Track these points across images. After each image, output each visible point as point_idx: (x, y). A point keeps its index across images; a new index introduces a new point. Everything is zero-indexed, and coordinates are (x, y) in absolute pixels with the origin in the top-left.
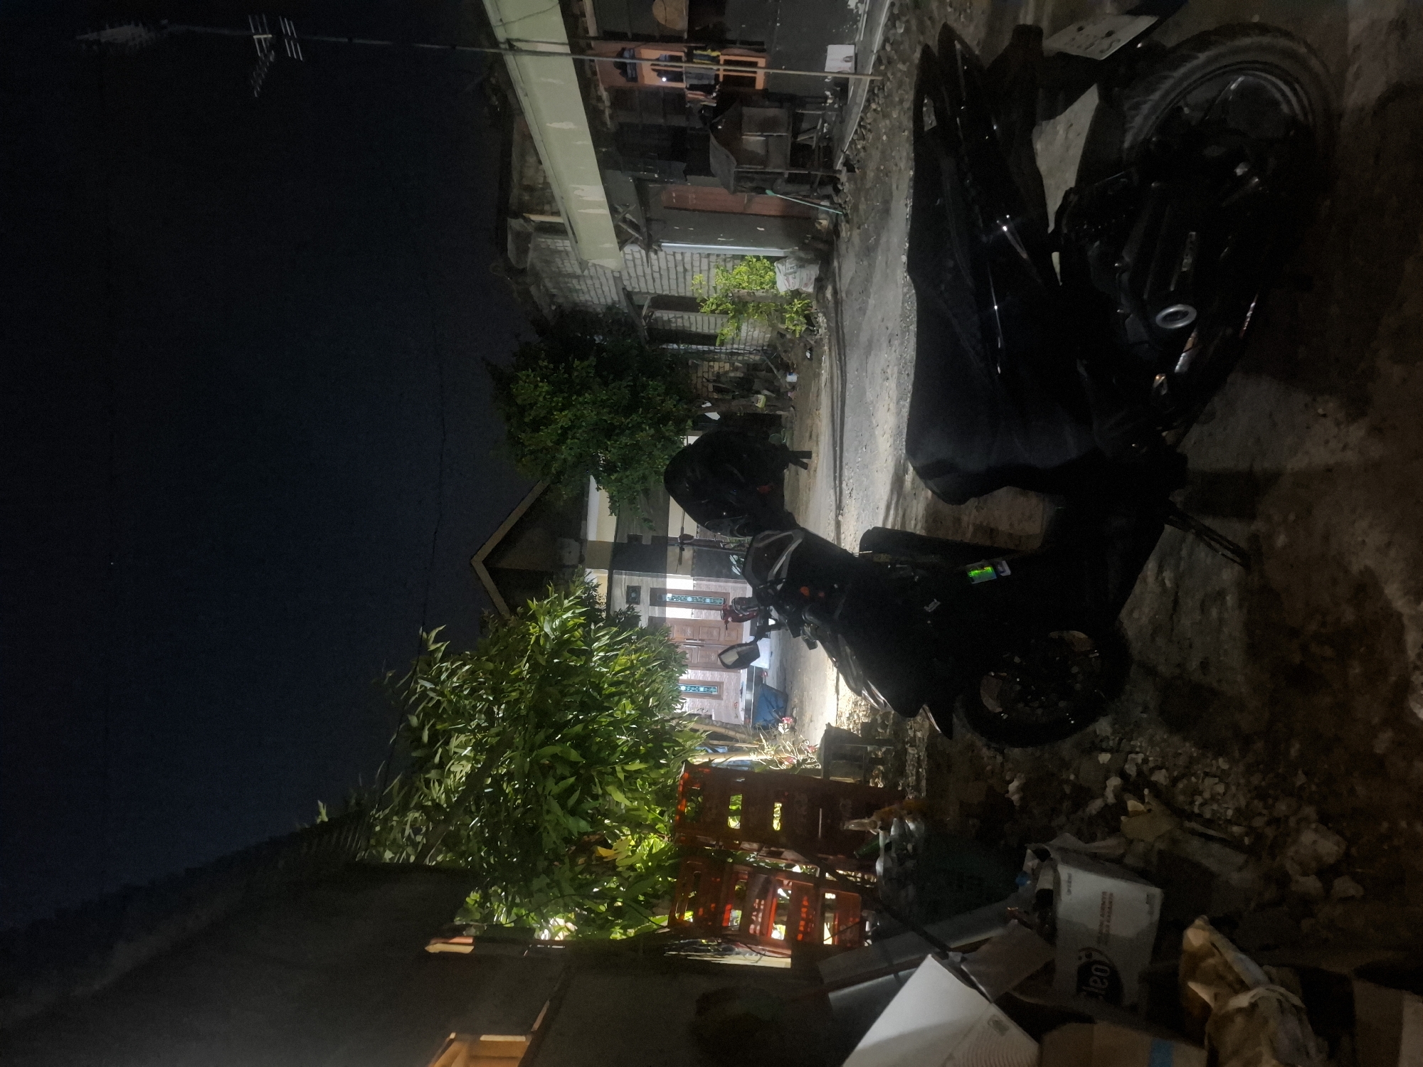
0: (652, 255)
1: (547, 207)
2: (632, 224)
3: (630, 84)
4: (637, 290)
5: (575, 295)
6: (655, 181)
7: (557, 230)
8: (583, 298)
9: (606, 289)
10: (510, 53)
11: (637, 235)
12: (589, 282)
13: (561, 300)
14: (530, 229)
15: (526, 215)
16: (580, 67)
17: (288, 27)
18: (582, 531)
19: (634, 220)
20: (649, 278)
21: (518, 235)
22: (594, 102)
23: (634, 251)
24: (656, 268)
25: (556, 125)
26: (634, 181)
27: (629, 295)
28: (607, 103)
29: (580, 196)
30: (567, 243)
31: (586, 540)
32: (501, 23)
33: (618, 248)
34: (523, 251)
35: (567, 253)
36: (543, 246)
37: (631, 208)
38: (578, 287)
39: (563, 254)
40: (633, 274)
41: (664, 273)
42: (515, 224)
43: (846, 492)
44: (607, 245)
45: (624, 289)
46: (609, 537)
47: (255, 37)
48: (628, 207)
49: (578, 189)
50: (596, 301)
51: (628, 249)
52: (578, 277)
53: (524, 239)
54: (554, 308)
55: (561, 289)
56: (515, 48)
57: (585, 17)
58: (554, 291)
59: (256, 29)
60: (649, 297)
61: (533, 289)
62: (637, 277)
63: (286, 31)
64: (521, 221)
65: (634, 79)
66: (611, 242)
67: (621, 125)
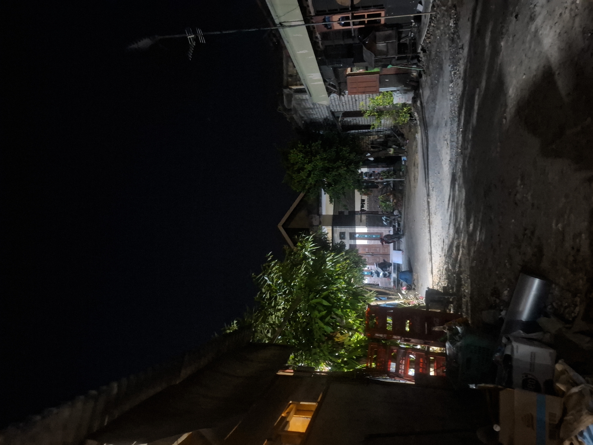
0: (342, 96)
1: (298, 82)
2: (332, 86)
3: (329, 30)
4: (336, 111)
5: (311, 116)
6: (341, 67)
7: (302, 91)
8: (315, 116)
9: (323, 112)
10: (281, 27)
11: (335, 90)
12: (316, 110)
13: (306, 118)
14: (292, 92)
15: (290, 87)
16: (308, 28)
17: (199, 31)
18: (320, 212)
19: (334, 84)
20: (341, 105)
21: (287, 95)
22: (314, 39)
23: (334, 96)
24: (344, 101)
25: (300, 52)
26: (333, 69)
27: (333, 113)
28: (320, 39)
29: (311, 78)
30: (307, 96)
31: (322, 215)
32: (277, 17)
33: (327, 95)
34: (290, 101)
35: (307, 99)
36: (298, 98)
37: (332, 79)
38: (312, 112)
39: (306, 101)
40: (334, 105)
41: (347, 103)
42: (286, 91)
43: (431, 188)
44: (323, 96)
45: (331, 111)
46: (331, 213)
47: (188, 37)
48: (331, 79)
49: (310, 75)
50: (320, 117)
51: (332, 95)
52: (311, 108)
53: (290, 96)
54: (303, 122)
55: (305, 114)
56: (283, 25)
57: (309, 7)
58: (303, 115)
59: (188, 34)
60: (341, 113)
61: (294, 116)
62: (336, 105)
63: (199, 33)
64: (288, 90)
65: (331, 28)
66: (325, 94)
67: (326, 46)
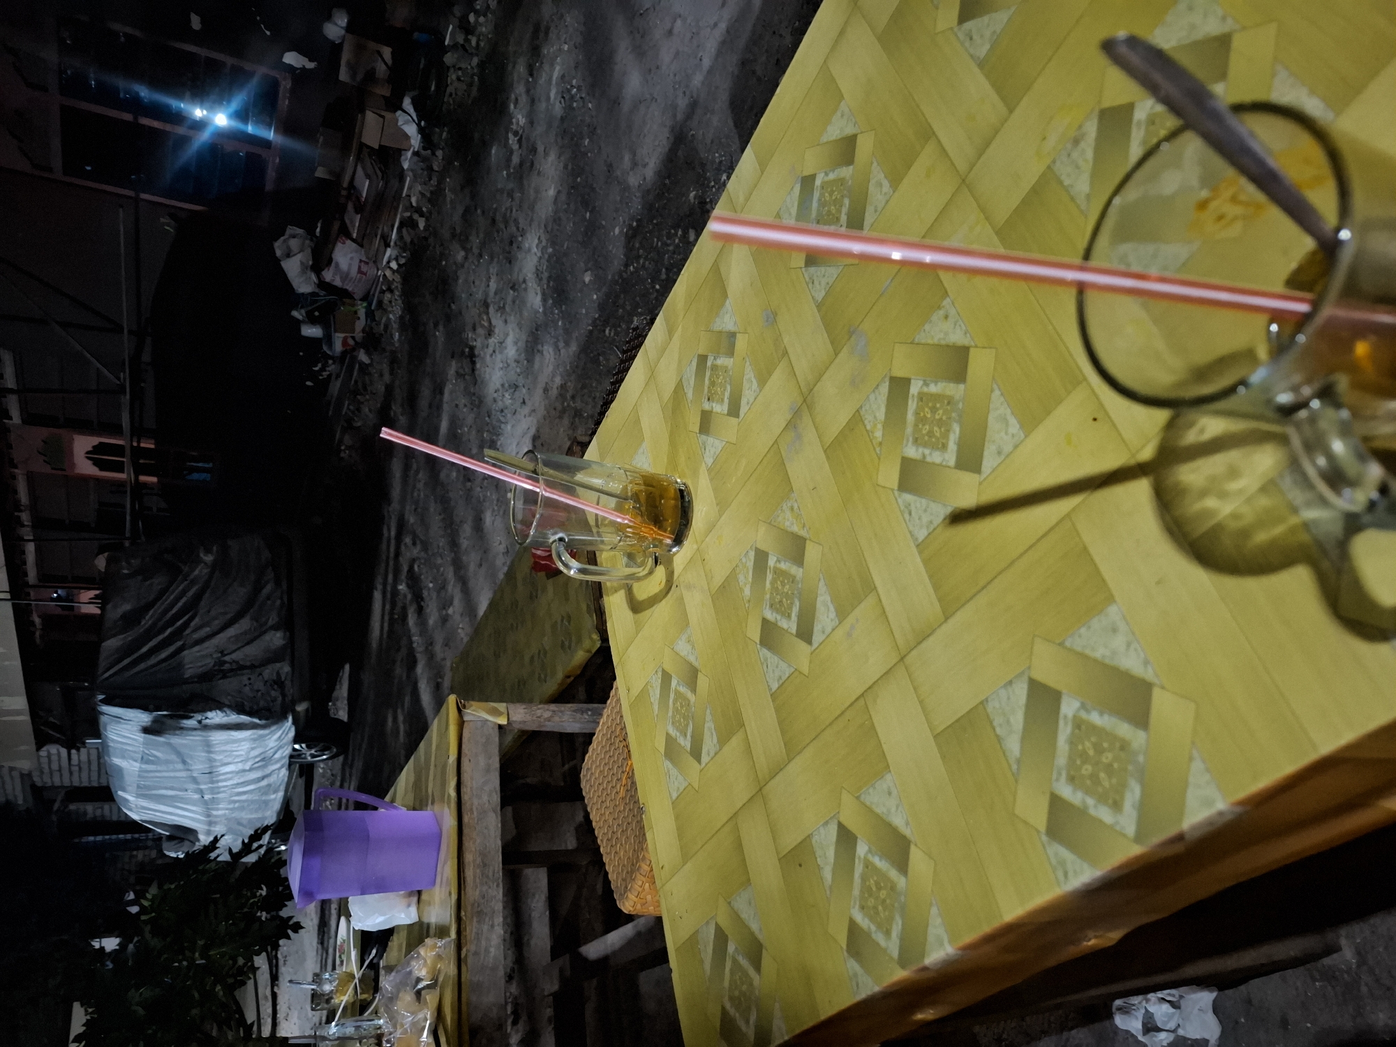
2: (54, 726)
4: (49, 785)
11: (59, 736)
16: (17, 607)
19: (59, 723)
20: (65, 772)
24: (75, 762)
26: (62, 690)
27: (37, 791)
28: (39, 627)
37: (56, 712)
44: (23, 748)
45: (32, 785)
48: (52, 711)
57: (27, 565)
60: (63, 791)
62: (51, 772)
66: (28, 743)
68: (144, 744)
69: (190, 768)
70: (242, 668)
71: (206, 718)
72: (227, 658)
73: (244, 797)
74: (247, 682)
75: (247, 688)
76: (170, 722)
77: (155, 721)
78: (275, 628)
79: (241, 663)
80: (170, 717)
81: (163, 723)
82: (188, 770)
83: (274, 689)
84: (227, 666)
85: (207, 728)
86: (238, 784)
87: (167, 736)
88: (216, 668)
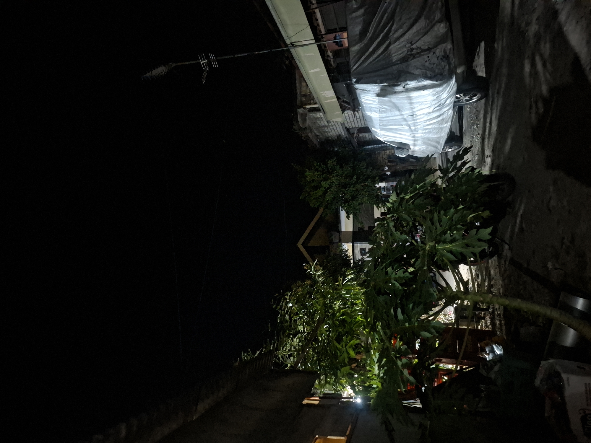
0: (356, 112)
3: (340, 48)
4: (351, 127)
5: (326, 133)
7: (317, 110)
8: (329, 134)
9: (338, 129)
11: (349, 106)
12: (332, 128)
14: (306, 111)
15: (304, 106)
19: (347, 101)
20: (356, 121)
21: (302, 114)
22: (326, 58)
23: (349, 113)
24: (358, 117)
25: (312, 71)
26: (345, 85)
27: (348, 130)
29: (325, 96)
30: (321, 114)
31: (341, 231)
32: (288, 38)
33: (341, 112)
34: (304, 120)
38: (327, 130)
39: (320, 119)
40: (349, 121)
41: (362, 118)
42: (300, 111)
44: (337, 113)
45: (346, 128)
46: (351, 229)
47: (201, 63)
48: (344, 96)
49: (323, 93)
50: (335, 134)
51: (346, 112)
52: (326, 126)
53: (304, 116)
55: (320, 132)
56: (294, 45)
57: (319, 25)
58: (318, 134)
59: (201, 59)
60: (356, 129)
61: (310, 135)
63: (212, 58)
64: (302, 109)
67: (338, 64)
68: (379, 103)
69: (403, 113)
70: (423, 51)
71: (407, 84)
72: (414, 46)
73: (430, 127)
74: (427, 59)
75: (428, 63)
76: (389, 89)
77: (382, 89)
78: (440, 21)
79: (422, 48)
80: (389, 86)
81: (386, 90)
82: (402, 115)
83: (443, 61)
84: (415, 51)
85: (408, 90)
86: (427, 120)
87: (389, 97)
88: (409, 53)
